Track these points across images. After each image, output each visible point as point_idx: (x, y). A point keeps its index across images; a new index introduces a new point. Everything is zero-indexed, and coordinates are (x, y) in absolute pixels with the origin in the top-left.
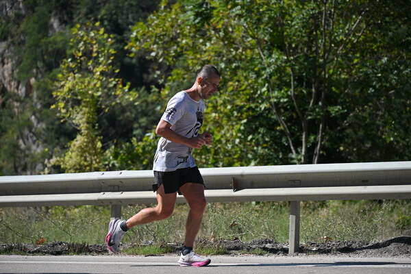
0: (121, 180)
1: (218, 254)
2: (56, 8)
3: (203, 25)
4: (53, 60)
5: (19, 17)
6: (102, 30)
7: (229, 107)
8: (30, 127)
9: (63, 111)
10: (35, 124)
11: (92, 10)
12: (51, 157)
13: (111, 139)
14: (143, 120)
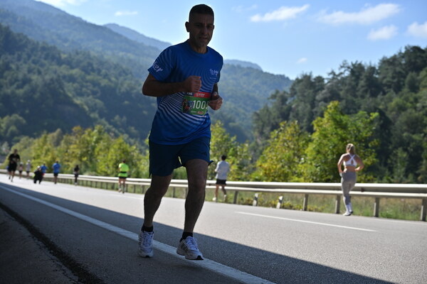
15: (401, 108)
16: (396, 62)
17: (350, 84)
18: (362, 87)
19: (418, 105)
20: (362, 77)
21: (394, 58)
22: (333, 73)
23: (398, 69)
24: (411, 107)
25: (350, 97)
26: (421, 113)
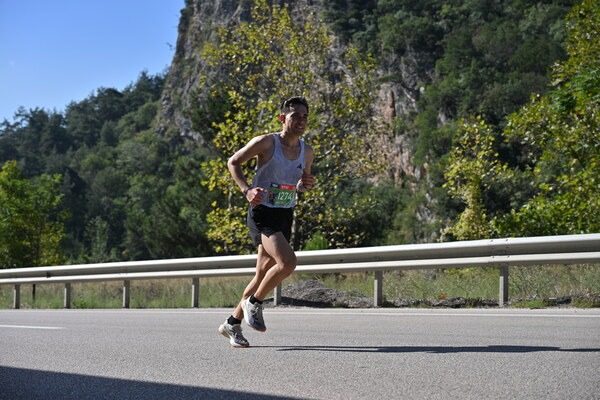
0: (507, 246)
1: (594, 306)
2: (443, 105)
3: (569, 113)
4: (442, 148)
5: (413, 114)
6: (482, 123)
7: (593, 180)
8: (425, 203)
9: (453, 189)
10: (429, 199)
11: (472, 106)
12: (444, 227)
13: (494, 211)
14: (518, 194)
15: (97, 167)
16: (88, 109)
17: (30, 137)
18: (47, 140)
19: (118, 161)
20: (45, 128)
21: (85, 104)
22: (6, 123)
23: (91, 117)
24: (110, 165)
25: (31, 155)
26: (122, 171)
